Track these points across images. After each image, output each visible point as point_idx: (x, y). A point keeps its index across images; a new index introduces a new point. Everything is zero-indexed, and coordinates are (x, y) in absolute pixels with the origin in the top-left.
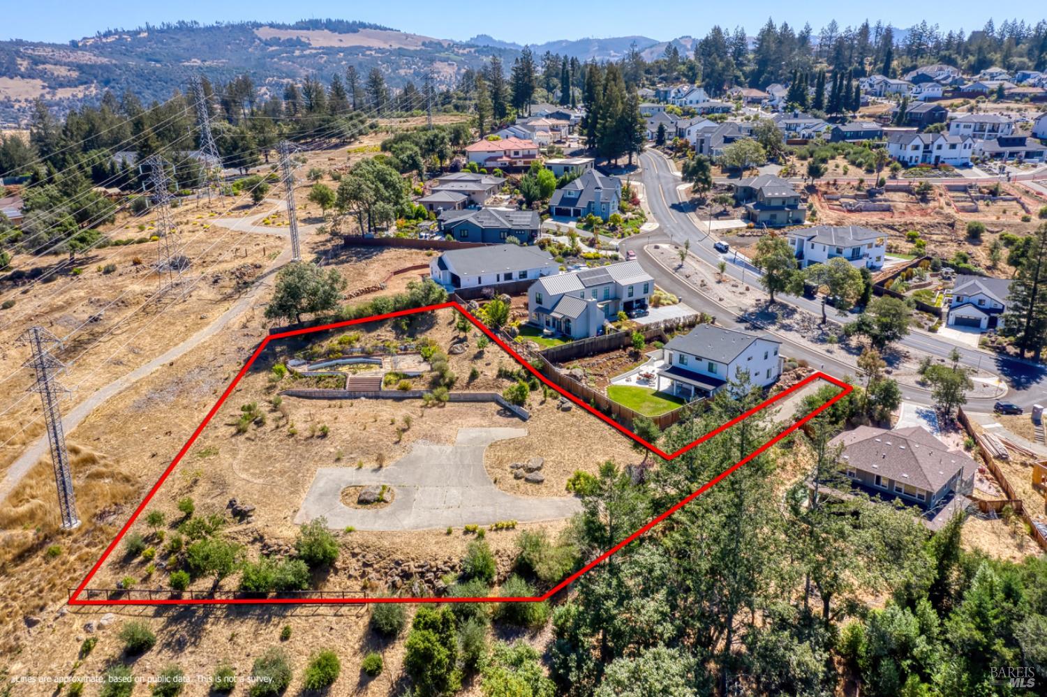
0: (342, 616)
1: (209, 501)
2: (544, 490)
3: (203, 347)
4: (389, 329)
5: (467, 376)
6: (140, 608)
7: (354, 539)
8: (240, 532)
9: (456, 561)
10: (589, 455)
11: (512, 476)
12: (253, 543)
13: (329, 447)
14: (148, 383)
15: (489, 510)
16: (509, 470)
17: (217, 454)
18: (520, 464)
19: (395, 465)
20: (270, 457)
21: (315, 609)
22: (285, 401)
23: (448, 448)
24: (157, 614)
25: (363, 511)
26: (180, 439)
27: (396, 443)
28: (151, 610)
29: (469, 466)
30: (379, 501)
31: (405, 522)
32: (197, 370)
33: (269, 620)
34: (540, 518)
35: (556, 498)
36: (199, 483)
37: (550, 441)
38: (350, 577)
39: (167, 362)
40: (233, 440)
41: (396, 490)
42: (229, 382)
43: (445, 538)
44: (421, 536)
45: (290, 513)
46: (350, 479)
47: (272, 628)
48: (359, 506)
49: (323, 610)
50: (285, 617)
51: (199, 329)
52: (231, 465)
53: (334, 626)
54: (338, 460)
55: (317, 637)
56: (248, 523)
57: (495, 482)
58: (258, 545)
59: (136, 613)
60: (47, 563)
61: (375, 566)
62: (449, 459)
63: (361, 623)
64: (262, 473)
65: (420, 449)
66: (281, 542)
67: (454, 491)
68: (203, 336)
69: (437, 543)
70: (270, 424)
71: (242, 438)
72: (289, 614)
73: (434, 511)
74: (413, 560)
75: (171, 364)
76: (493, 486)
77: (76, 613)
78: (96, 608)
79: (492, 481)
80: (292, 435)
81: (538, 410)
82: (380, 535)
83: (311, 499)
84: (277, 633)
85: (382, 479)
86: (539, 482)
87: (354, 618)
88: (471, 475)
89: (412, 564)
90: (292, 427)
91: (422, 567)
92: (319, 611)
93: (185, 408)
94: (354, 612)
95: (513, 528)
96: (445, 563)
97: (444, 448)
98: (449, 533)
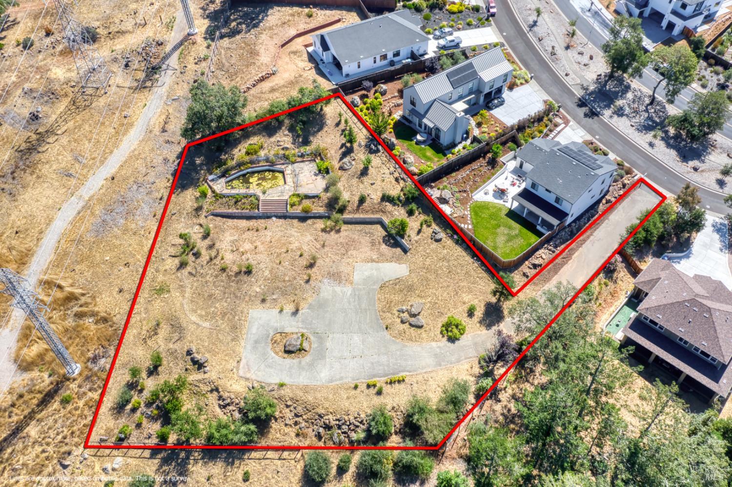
0: (284, 459)
1: (171, 346)
2: (424, 335)
3: (134, 157)
4: (287, 132)
5: (356, 199)
6: (140, 451)
7: (286, 392)
8: (199, 381)
9: (363, 416)
10: (457, 293)
11: (399, 320)
12: (212, 391)
13: (256, 286)
14: (100, 201)
15: (384, 359)
16: (397, 313)
17: (169, 291)
18: (404, 308)
19: (309, 308)
20: (210, 296)
21: (264, 453)
22: (213, 223)
23: (348, 290)
24: (152, 456)
25: (290, 361)
26: (137, 271)
27: (308, 281)
28: (147, 453)
29: (365, 309)
30: (300, 350)
31: (322, 375)
32: (135, 187)
33: (233, 463)
34: (423, 368)
35: (434, 344)
36: (161, 325)
37: (427, 280)
38: (286, 425)
39: (109, 176)
40: (179, 274)
41: (312, 338)
42: (164, 203)
43: (354, 392)
44: (336, 391)
45: (235, 364)
46: (275, 325)
47: (236, 470)
48: (286, 355)
49: (270, 454)
50: (243, 460)
51: (126, 132)
52: (182, 305)
53: (280, 470)
54: (263, 301)
55: (269, 479)
56: (205, 373)
57: (387, 328)
58: (215, 394)
59: (137, 456)
60: (64, 408)
61: (304, 417)
62: (349, 303)
63: (298, 467)
64: (207, 314)
65: (327, 289)
66: (233, 396)
67: (357, 338)
68: (131, 141)
69: (348, 398)
70: (205, 255)
71: (185, 272)
72: (246, 457)
73: (342, 361)
74: (331, 413)
75: (113, 179)
76: (386, 332)
77: (95, 456)
78: (107, 451)
79: (385, 327)
80: (223, 270)
81: (417, 242)
82: (306, 389)
83: (249, 347)
84: (240, 476)
85: (300, 325)
86: (420, 327)
87: (293, 462)
88: (368, 321)
89: (330, 417)
90: (222, 259)
91: (339, 420)
92: (267, 456)
93: (135, 234)
94: (293, 456)
95: (403, 380)
96: (355, 418)
97: (345, 289)
98: (356, 387)
